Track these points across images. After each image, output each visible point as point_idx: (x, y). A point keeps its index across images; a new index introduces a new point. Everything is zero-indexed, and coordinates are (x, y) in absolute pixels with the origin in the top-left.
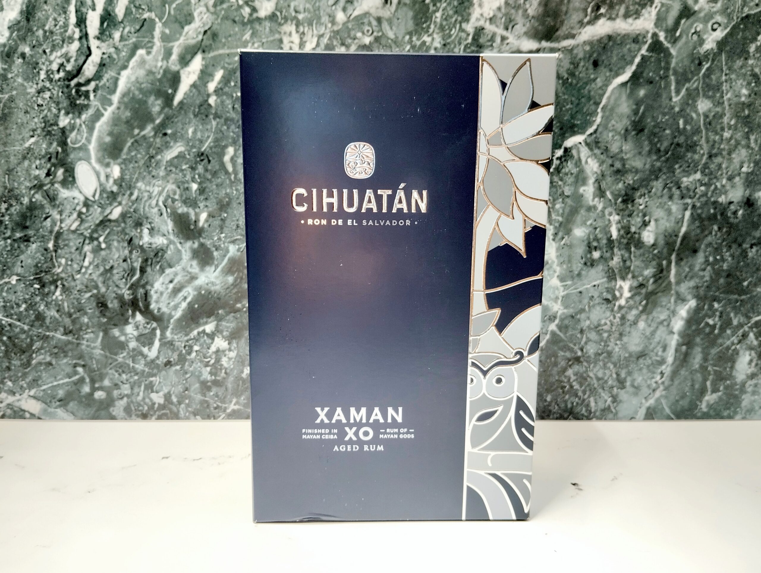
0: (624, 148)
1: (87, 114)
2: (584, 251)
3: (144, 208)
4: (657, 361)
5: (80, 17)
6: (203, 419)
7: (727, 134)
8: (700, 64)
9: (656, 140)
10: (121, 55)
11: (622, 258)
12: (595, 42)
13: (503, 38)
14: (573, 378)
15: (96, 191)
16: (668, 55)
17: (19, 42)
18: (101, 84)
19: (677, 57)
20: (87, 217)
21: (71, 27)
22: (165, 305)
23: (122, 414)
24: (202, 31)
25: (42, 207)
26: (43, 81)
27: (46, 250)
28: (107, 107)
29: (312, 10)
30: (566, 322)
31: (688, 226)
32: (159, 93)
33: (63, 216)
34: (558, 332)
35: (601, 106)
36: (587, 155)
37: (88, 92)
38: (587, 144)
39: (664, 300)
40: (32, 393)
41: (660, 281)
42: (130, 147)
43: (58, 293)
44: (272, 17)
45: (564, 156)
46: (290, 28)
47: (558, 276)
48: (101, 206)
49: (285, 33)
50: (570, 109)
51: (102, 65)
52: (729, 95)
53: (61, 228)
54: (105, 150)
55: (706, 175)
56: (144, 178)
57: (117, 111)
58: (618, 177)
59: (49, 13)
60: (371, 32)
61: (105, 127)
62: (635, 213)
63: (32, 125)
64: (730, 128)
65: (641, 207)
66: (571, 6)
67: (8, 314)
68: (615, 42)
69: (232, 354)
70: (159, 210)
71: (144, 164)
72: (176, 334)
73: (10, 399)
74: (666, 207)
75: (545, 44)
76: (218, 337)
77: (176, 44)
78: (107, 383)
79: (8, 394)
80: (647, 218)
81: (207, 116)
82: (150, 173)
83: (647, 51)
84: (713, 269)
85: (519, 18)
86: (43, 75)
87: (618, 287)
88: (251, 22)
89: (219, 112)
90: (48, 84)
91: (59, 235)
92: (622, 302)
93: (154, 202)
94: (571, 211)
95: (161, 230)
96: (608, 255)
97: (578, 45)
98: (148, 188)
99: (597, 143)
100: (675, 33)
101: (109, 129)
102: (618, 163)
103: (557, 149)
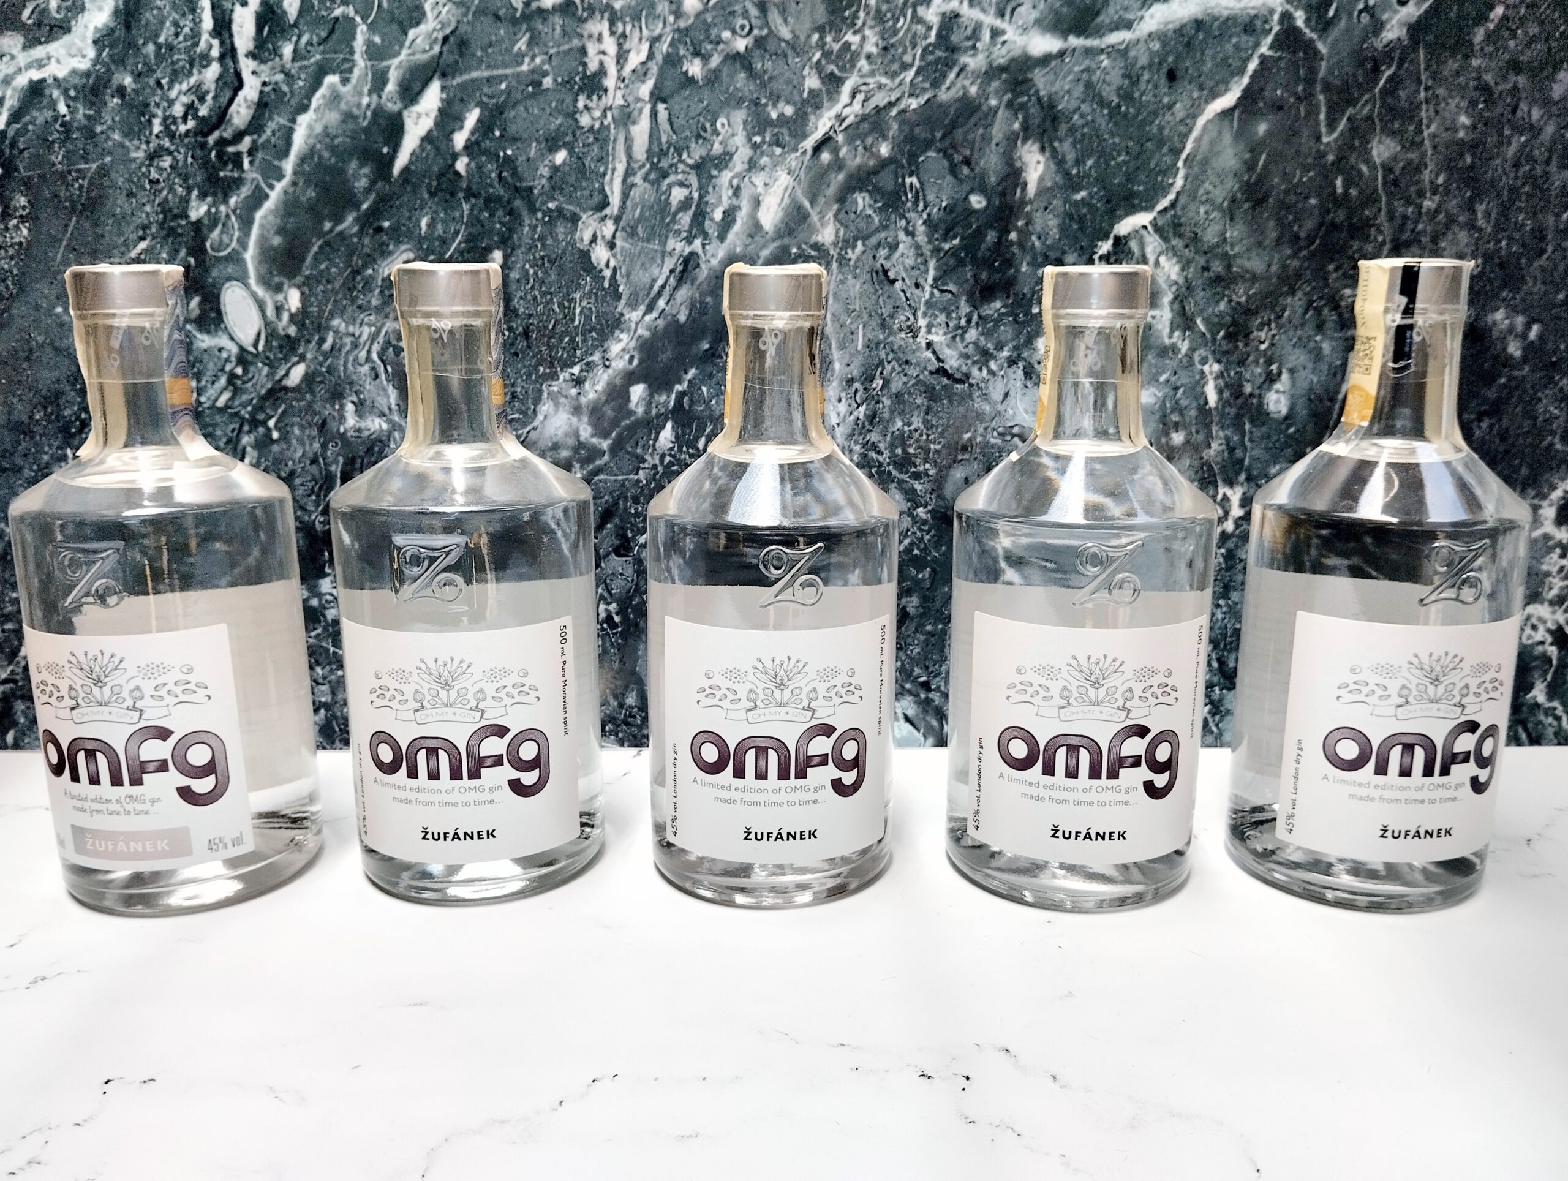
0: (1228, 235)
1: (238, 195)
2: (1154, 431)
3: (345, 366)
5: (220, 17)
7: (1428, 204)
8: (1376, 70)
9: (1291, 217)
10: (296, 86)
11: (1228, 444)
12: (1170, 34)
13: (996, 33)
15: (259, 335)
16: (1312, 54)
17: (113, 67)
18: (261, 141)
19: (1330, 57)
20: (244, 383)
21: (205, 37)
24: (440, 36)
26: (157, 136)
28: (275, 183)
32: (366, 154)
33: (203, 383)
35: (1184, 156)
36: (1159, 250)
37: (239, 155)
38: (1158, 229)
42: (316, 254)
44: (566, 7)
45: (1115, 253)
46: (599, 26)
48: (269, 363)
49: (590, 36)
50: (1125, 162)
51: (263, 106)
52: (1433, 128)
53: (199, 404)
54: (273, 260)
56: (343, 311)
57: (291, 190)
58: (1219, 289)
59: (165, 12)
60: (747, 29)
61: (271, 218)
62: (1251, 358)
63: (142, 218)
64: (1435, 192)
65: (1263, 347)
68: (1208, 33)
70: (373, 368)
71: (343, 284)
74: (1312, 344)
75: (1074, 41)
77: (395, 62)
80: (1274, 367)
81: (452, 194)
82: (353, 300)
83: (1271, 48)
86: (157, 127)
87: (1219, 497)
88: (527, 17)
89: (474, 187)
90: (167, 143)
92: (1227, 525)
93: (363, 354)
95: (376, 404)
97: (1138, 41)
98: (351, 329)
99: (1176, 226)
100: (1327, 11)
101: (278, 221)
102: (1217, 263)
103: (1101, 239)
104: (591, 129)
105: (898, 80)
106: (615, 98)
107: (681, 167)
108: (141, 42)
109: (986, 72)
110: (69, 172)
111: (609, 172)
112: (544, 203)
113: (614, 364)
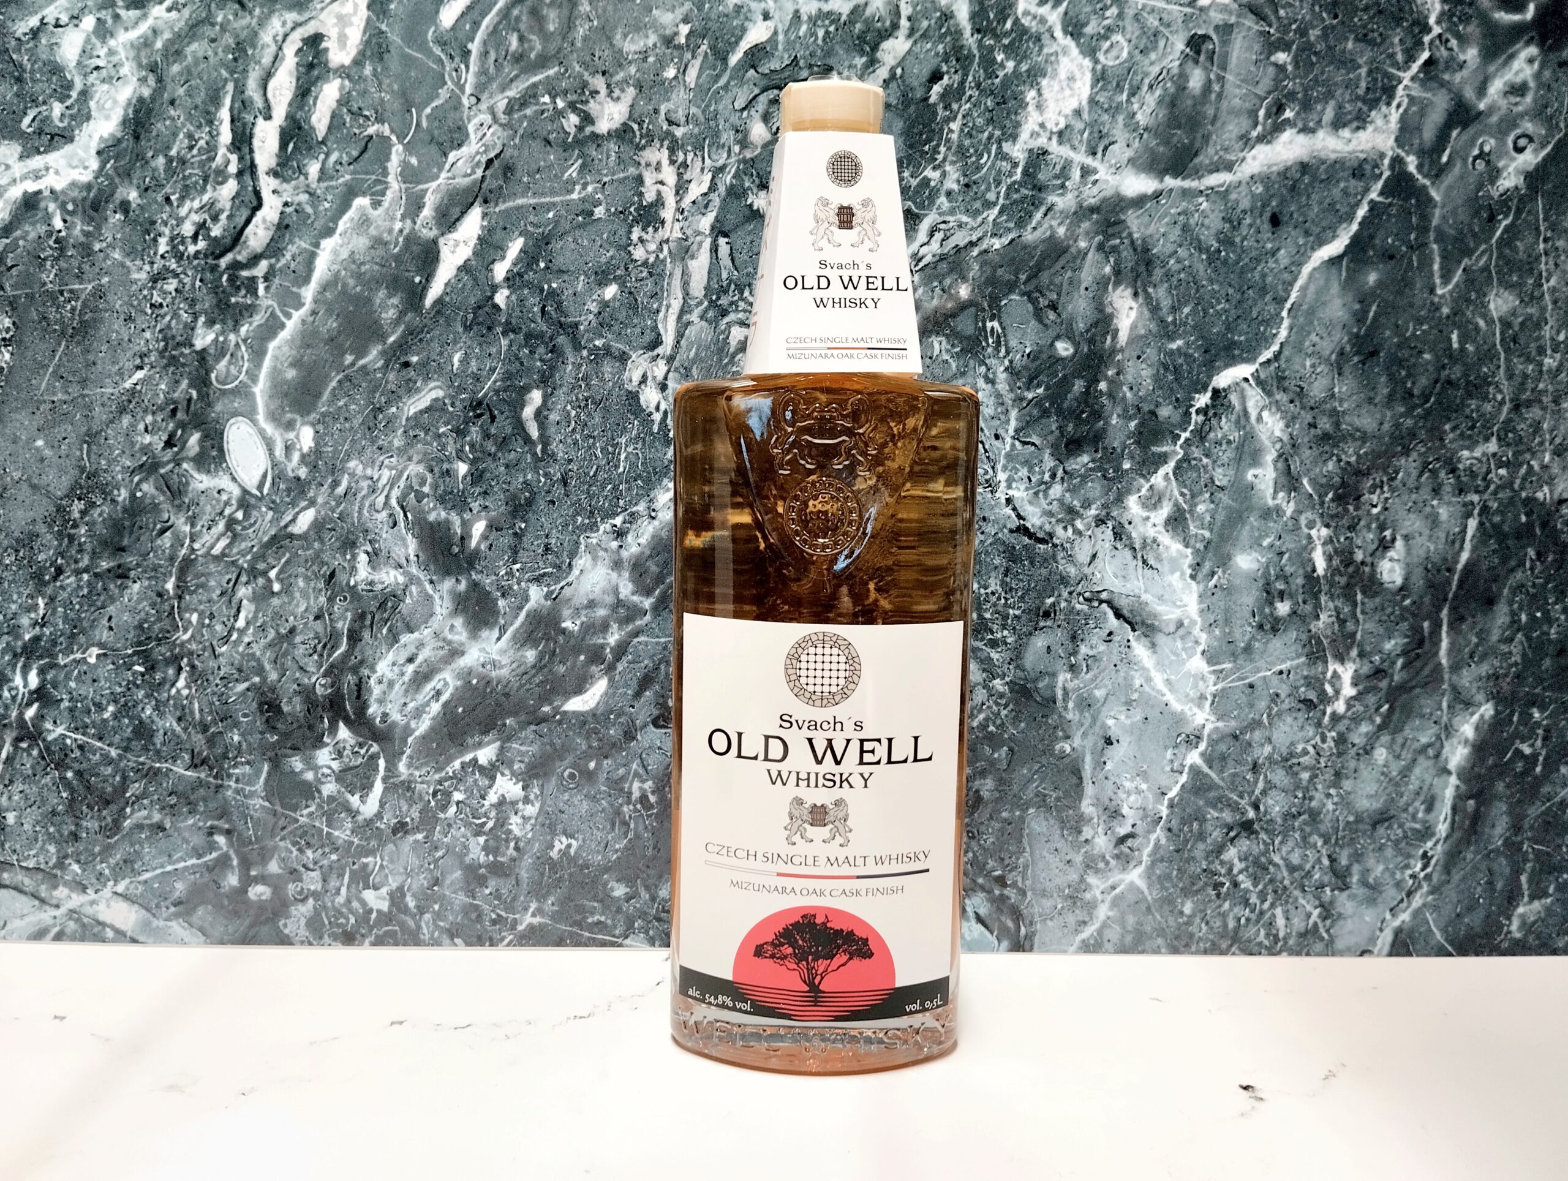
0: (1336, 390)
1: (251, 324)
2: (1257, 600)
3: (360, 512)
4: (1413, 830)
5: (240, 131)
6: (468, 944)
7: (1549, 362)
8: (1492, 218)
9: (1403, 373)
10: (321, 208)
11: (1338, 617)
12: (1274, 176)
13: (1086, 172)
14: (1238, 866)
15: (265, 476)
16: (1425, 201)
17: (117, 180)
18: (279, 265)
19: (1444, 206)
20: (244, 528)
21: (222, 151)
22: (397, 707)
23: (303, 932)
24: (484, 159)
25: (155, 507)
26: (163, 257)
27: (160, 595)
28: (292, 311)
29: (702, 119)
30: (1222, 747)
31: (1474, 549)
32: (395, 284)
33: (198, 528)
34: (1206, 769)
35: (1288, 305)
36: (1261, 404)
37: (253, 279)
38: (1260, 382)
39: (1427, 704)
40: (121, 888)
41: (1418, 664)
42: (334, 389)
43: (181, 683)
44: (623, 133)
45: (1214, 406)
46: (658, 154)
47: (1203, 653)
48: (274, 507)
49: (648, 165)
50: (1225, 311)
51: (283, 227)
52: (1553, 282)
53: (193, 550)
54: (286, 395)
55: (1508, 445)
56: (361, 453)
57: (310, 319)
58: (1327, 448)
59: (179, 123)
61: (286, 349)
62: (1362, 523)
63: (140, 345)
64: (1554, 351)
66: (1224, 104)
67: (79, 724)
68: (1314, 177)
69: (531, 810)
70: (391, 515)
71: (363, 423)
72: (417, 768)
73: (76, 900)
74: (1428, 509)
75: (1170, 182)
76: (503, 774)
77: (433, 185)
78: (274, 867)
79: (71, 890)
80: (1388, 533)
81: (489, 329)
82: (373, 441)
83: (1381, 194)
84: (1528, 638)
85: (1119, 132)
86: (163, 246)
87: (1329, 675)
88: (579, 142)
89: (514, 321)
90: (173, 265)
91: (187, 564)
92: (1340, 707)
93: (381, 499)
94: (1229, 518)
95: (393, 554)
96: (1308, 608)
97: (1240, 183)
98: (369, 472)
99: (1281, 379)
100: (1440, 157)
101: (294, 352)
102: (1325, 419)
103: (1199, 392)
104: (645, 263)
105: (980, 219)
106: (672, 231)
107: (742, 305)
108: (150, 154)
109: (1075, 213)
110: (61, 293)
111: (663, 309)
112: (591, 340)
113: (660, 515)
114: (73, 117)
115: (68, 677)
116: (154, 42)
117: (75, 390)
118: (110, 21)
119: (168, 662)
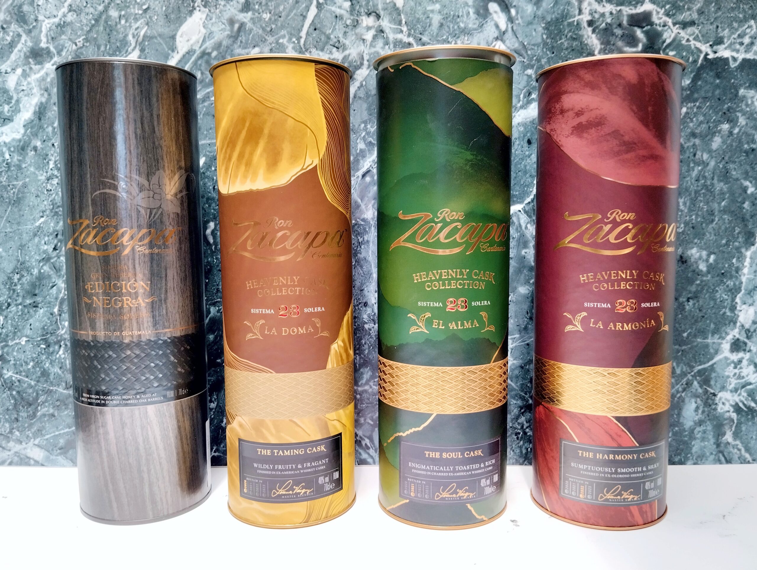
108: (45, 126)
110: (9, 186)
114: (13, 111)
115: (13, 350)
116: (46, 79)
117: (15, 227)
118: (28, 70)
119: (55, 343)
